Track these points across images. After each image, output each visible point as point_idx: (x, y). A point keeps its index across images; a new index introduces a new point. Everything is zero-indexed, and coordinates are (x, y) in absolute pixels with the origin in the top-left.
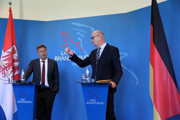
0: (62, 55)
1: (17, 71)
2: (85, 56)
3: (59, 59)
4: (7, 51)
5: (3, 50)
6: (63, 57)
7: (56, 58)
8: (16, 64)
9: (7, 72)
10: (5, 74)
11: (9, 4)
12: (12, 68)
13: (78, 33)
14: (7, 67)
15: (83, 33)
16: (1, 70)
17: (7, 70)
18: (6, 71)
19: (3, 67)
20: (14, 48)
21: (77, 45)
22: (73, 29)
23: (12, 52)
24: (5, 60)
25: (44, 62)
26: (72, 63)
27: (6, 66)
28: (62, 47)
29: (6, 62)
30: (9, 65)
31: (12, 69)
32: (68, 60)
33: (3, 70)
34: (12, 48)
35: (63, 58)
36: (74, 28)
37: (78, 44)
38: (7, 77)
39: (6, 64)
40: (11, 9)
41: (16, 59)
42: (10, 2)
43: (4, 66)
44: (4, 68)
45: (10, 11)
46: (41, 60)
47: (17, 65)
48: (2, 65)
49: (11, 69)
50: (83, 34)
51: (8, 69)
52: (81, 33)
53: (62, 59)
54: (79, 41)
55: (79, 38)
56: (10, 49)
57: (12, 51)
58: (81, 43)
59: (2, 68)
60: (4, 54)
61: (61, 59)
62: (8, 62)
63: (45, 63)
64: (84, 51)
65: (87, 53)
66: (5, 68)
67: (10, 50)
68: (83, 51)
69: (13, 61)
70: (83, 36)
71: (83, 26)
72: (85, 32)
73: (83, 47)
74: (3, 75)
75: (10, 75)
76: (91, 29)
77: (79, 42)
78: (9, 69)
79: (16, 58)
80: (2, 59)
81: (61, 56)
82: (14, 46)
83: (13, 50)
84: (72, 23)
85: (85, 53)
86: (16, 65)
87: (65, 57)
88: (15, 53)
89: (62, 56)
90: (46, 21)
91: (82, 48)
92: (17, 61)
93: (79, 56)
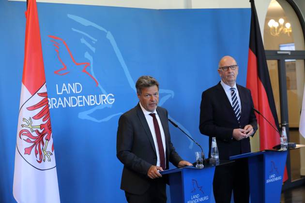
0: (58, 93)
2: (102, 95)
3: (54, 104)
4: (38, 92)
6: (60, 99)
9: (43, 148)
10: (41, 153)
13: (83, 41)
14: (43, 135)
15: (94, 43)
19: (35, 134)
21: (84, 71)
22: (74, 30)
27: (41, 131)
28: (56, 72)
29: (40, 122)
32: (70, 105)
35: (60, 102)
36: (75, 28)
37: (86, 67)
39: (42, 126)
43: (37, 132)
44: (37, 138)
48: (33, 131)
49: (52, 140)
50: (93, 45)
52: (90, 41)
53: (59, 104)
54: (87, 59)
55: (87, 52)
56: (44, 86)
58: (92, 66)
61: (56, 105)
64: (99, 85)
65: (104, 88)
66: (40, 138)
68: (98, 84)
70: (93, 49)
71: (91, 26)
72: (96, 40)
74: (38, 156)
75: (51, 154)
76: (106, 33)
78: (48, 140)
81: (57, 97)
84: (70, 16)
85: (99, 88)
87: (65, 98)
89: (59, 96)
91: (95, 78)
93: (90, 96)
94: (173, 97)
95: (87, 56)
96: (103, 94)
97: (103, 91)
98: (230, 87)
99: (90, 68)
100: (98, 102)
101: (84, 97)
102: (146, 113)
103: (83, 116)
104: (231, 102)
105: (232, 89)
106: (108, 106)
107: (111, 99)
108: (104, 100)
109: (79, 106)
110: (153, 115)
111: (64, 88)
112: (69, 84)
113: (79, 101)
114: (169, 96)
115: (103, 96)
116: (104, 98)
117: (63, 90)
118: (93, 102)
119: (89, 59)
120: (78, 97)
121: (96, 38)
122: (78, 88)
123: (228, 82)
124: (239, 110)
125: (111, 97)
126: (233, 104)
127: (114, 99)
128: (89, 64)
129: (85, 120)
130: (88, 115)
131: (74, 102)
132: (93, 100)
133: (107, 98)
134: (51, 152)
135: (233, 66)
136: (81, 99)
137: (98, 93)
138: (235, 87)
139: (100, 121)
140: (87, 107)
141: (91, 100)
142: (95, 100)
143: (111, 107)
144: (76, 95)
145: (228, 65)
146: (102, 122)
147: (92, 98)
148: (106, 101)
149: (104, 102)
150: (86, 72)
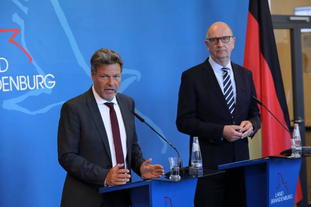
2: (37, 76)
21: (11, 41)
37: (14, 35)
50: (25, 4)
54: (15, 24)
55: (16, 14)
58: (23, 33)
64: (34, 62)
65: (39, 65)
68: (31, 59)
70: (25, 10)
91: (27, 51)
93: (20, 77)
94: (138, 80)
95: (16, 18)
96: (38, 74)
97: (38, 69)
98: (223, 67)
99: (20, 36)
100: (32, 85)
101: (11, 78)
102: (100, 102)
103: (10, 105)
104: (222, 88)
105: (224, 70)
106: (46, 92)
107: (50, 82)
108: (41, 83)
109: (4, 90)
110: (110, 105)
113: (4, 84)
114: (133, 78)
115: (38, 78)
116: (40, 80)
118: (24, 86)
120: (3, 78)
122: (3, 65)
123: (219, 60)
124: (233, 100)
125: (50, 78)
126: (225, 91)
127: (54, 82)
128: (18, 31)
129: (13, 111)
130: (17, 104)
132: (24, 82)
133: (44, 80)
135: (224, 38)
136: (7, 81)
137: (31, 73)
138: (229, 66)
139: (34, 113)
140: (16, 93)
141: (21, 83)
142: (27, 82)
143: (50, 93)
145: (218, 36)
146: (37, 115)
147: (23, 80)
148: (43, 84)
149: (40, 86)
150: (14, 42)
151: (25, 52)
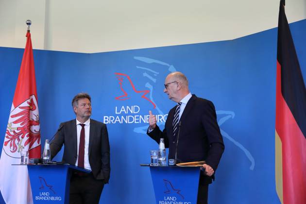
0: (116, 113)
1: (37, 141)
2: (158, 115)
3: (112, 121)
4: (20, 106)
5: (13, 105)
6: (118, 117)
7: (106, 118)
8: (36, 128)
9: (18, 143)
10: (15, 146)
11: (28, 24)
12: (27, 136)
13: (145, 74)
14: (19, 134)
15: (156, 75)
16: (9, 139)
17: (19, 140)
18: (16, 141)
19: (12, 133)
20: (32, 100)
21: (144, 97)
22: (138, 67)
23: (29, 107)
24: (16, 122)
25: (83, 126)
26: (133, 129)
27: (17, 132)
28: (117, 98)
29: (18, 125)
30: (23, 131)
31: (28, 138)
32: (126, 122)
33: (11, 139)
34: (29, 101)
35: (118, 119)
37: (145, 94)
38: (19, 152)
39: (18, 129)
40: (30, 32)
41: (35, 120)
42: (28, 21)
43: (14, 132)
44: (13, 136)
45: (28, 35)
46: (78, 122)
47: (38, 130)
48: (11, 131)
49: (26, 138)
50: (154, 77)
51: (20, 137)
52: (151, 74)
53: (116, 120)
54: (147, 88)
55: (148, 83)
56: (26, 102)
57: (29, 105)
58: (151, 93)
59: (11, 135)
60: (15, 110)
61: (114, 121)
62: (21, 125)
63: (85, 127)
64: (157, 108)
65: (161, 110)
66: (16, 136)
67: (25, 104)
68: (155, 107)
69: (31, 123)
70: (154, 80)
71: (154, 63)
72: (158, 73)
73: (153, 99)
74: (12, 147)
75: (24, 148)
76: (169, 67)
77: (148, 91)
78: (22, 138)
79: (35, 118)
80: (11, 120)
81: (115, 116)
82: (33, 97)
83: (31, 103)
84: (135, 58)
85: (157, 110)
86: (35, 131)
87: (122, 117)
88: (34, 110)
89: (117, 115)
90: (89, 54)
92: (38, 123)
93: (147, 116)
94: (233, 118)
95: (148, 85)
97: (160, 111)
99: (149, 94)
101: (141, 116)
108: (160, 119)
109: (135, 122)
111: (123, 109)
112: (128, 107)
113: (136, 119)
115: (159, 116)
116: (160, 117)
117: (121, 110)
119: (149, 88)
120: (135, 116)
121: (157, 72)
122: (136, 109)
129: (140, 133)
130: (144, 130)
131: (131, 119)
134: (24, 146)
136: (138, 117)
140: (143, 124)
141: (147, 119)
144: (134, 115)
148: (162, 120)
149: (160, 121)
150: (145, 98)
151: (152, 103)
